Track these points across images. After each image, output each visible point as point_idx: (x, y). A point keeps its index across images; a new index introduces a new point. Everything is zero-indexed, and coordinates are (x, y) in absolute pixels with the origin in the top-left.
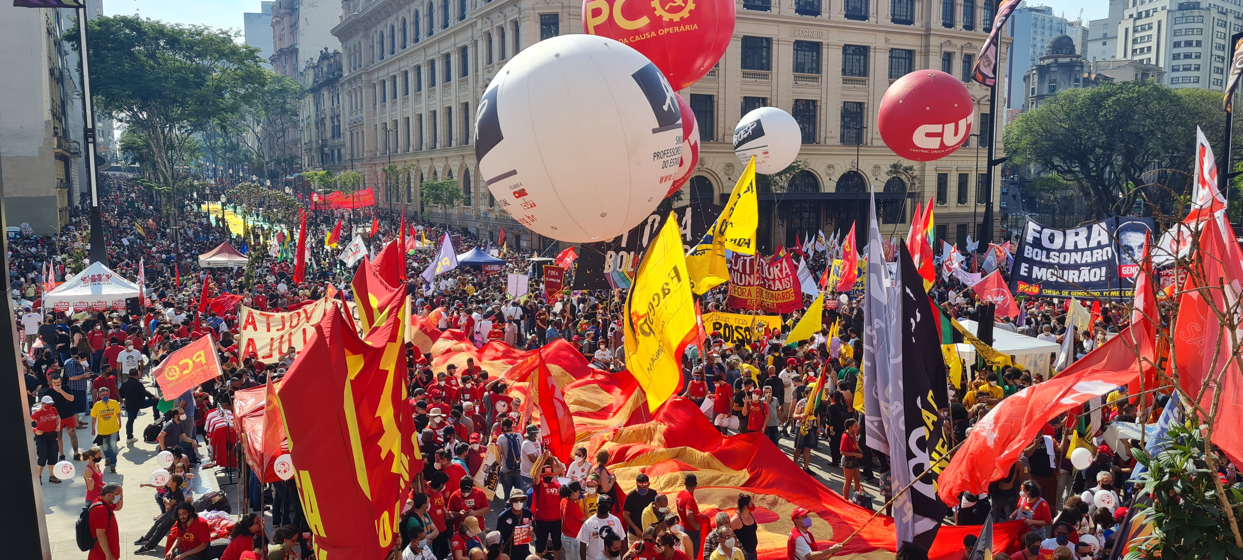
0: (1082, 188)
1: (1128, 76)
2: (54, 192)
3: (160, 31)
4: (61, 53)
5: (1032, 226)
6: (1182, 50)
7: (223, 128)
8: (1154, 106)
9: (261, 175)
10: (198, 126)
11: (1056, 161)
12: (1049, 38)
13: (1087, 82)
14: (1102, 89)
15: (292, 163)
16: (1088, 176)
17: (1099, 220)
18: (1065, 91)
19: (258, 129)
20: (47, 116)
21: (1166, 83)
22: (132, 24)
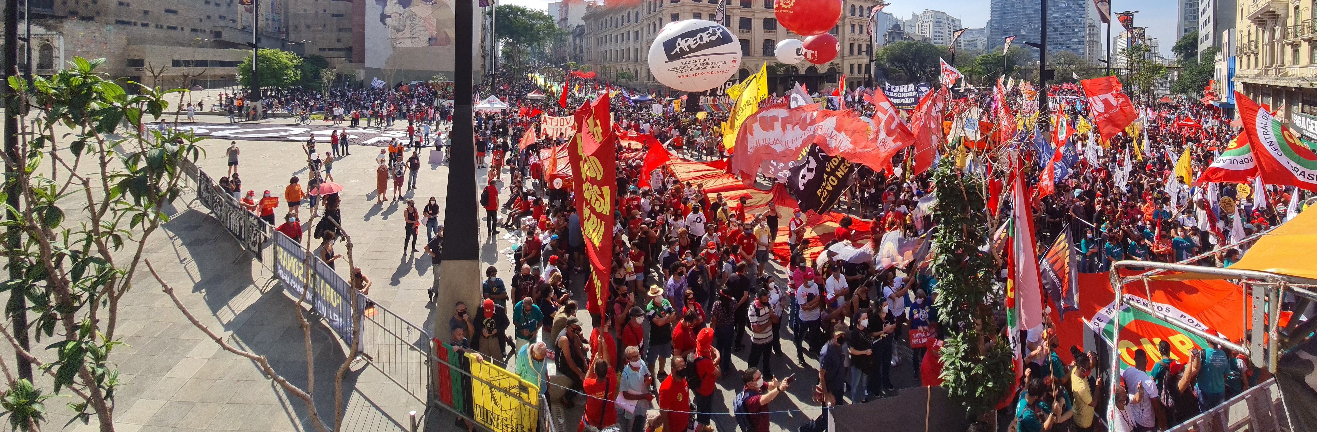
0: (905, 72)
1: (920, 39)
2: (480, 69)
3: (518, 9)
4: (486, 19)
5: (887, 84)
6: (937, 34)
7: (539, 45)
8: (928, 49)
9: (551, 64)
10: (529, 45)
11: (896, 63)
12: (892, 24)
13: (905, 39)
14: (911, 42)
15: (563, 59)
16: (907, 68)
17: (911, 83)
18: (898, 41)
19: (551, 46)
20: (480, 42)
21: (932, 42)
22: (509, 7)
